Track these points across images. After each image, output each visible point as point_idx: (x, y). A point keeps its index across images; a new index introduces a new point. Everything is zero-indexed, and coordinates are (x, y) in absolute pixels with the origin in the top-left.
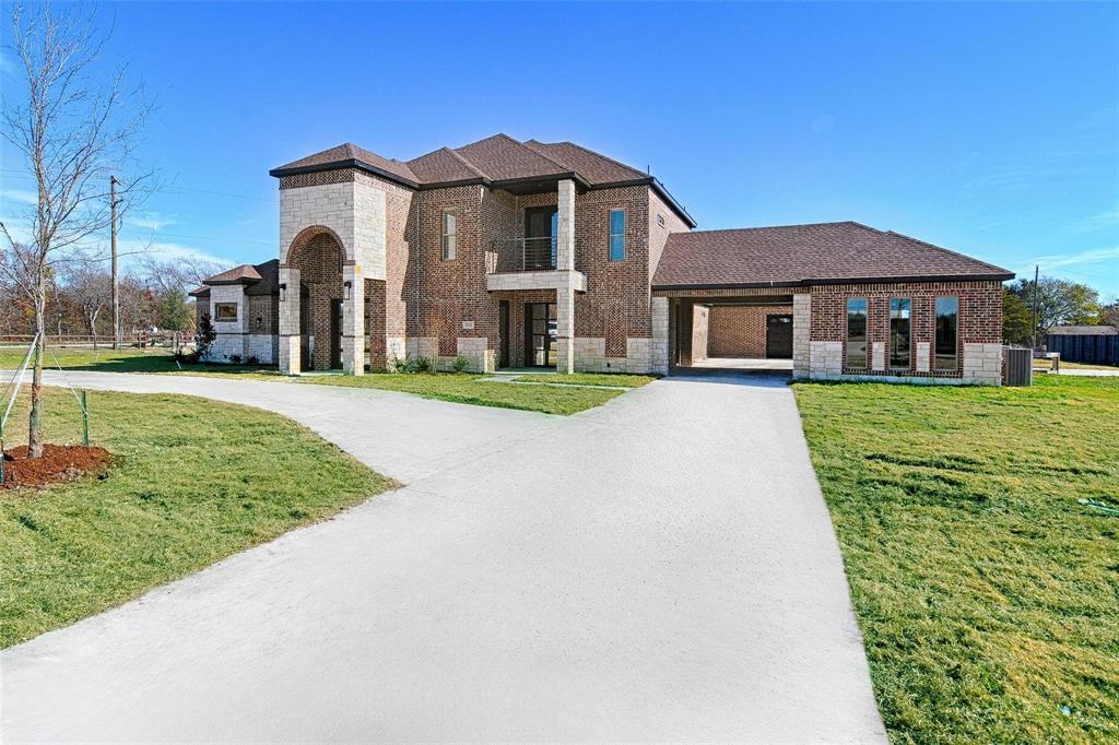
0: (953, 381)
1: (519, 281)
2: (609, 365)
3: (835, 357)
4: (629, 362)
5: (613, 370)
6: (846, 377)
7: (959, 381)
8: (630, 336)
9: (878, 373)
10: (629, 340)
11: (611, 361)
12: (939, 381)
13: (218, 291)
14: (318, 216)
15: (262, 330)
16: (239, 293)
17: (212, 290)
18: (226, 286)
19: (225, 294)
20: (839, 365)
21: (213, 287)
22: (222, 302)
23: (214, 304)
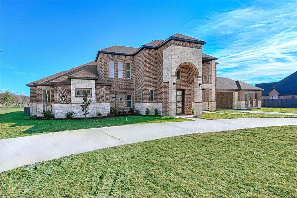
3: (244, 104)
6: (245, 108)
7: (257, 108)
13: (77, 82)
14: (189, 59)
15: (104, 101)
16: (93, 84)
17: (73, 81)
18: (84, 80)
19: (83, 84)
20: (244, 106)
21: (74, 80)
22: (81, 87)
23: (75, 89)
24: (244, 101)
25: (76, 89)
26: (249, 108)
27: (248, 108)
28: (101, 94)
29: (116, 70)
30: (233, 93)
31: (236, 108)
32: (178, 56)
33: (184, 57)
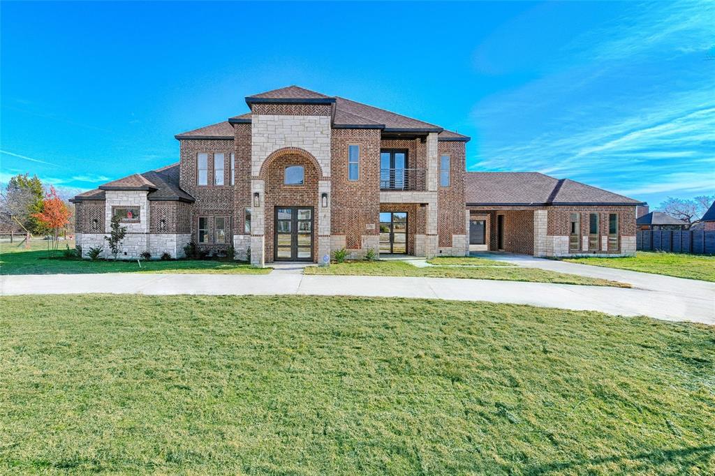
0: (617, 255)
1: (401, 197)
2: (441, 252)
3: (565, 244)
4: (453, 249)
5: (443, 255)
6: (570, 255)
7: (619, 255)
8: (455, 233)
9: (585, 252)
10: (454, 236)
11: (442, 249)
12: (611, 255)
13: (115, 196)
14: (294, 139)
15: (166, 230)
16: (143, 198)
17: (108, 195)
18: (127, 192)
19: (125, 198)
20: (567, 248)
21: (110, 192)
22: (121, 205)
23: (111, 207)
24: (565, 234)
25: (113, 208)
26: (584, 255)
27: (580, 255)
28: (161, 216)
29: (212, 170)
30: (535, 212)
31: (540, 254)
32: (265, 135)
33: (282, 136)
